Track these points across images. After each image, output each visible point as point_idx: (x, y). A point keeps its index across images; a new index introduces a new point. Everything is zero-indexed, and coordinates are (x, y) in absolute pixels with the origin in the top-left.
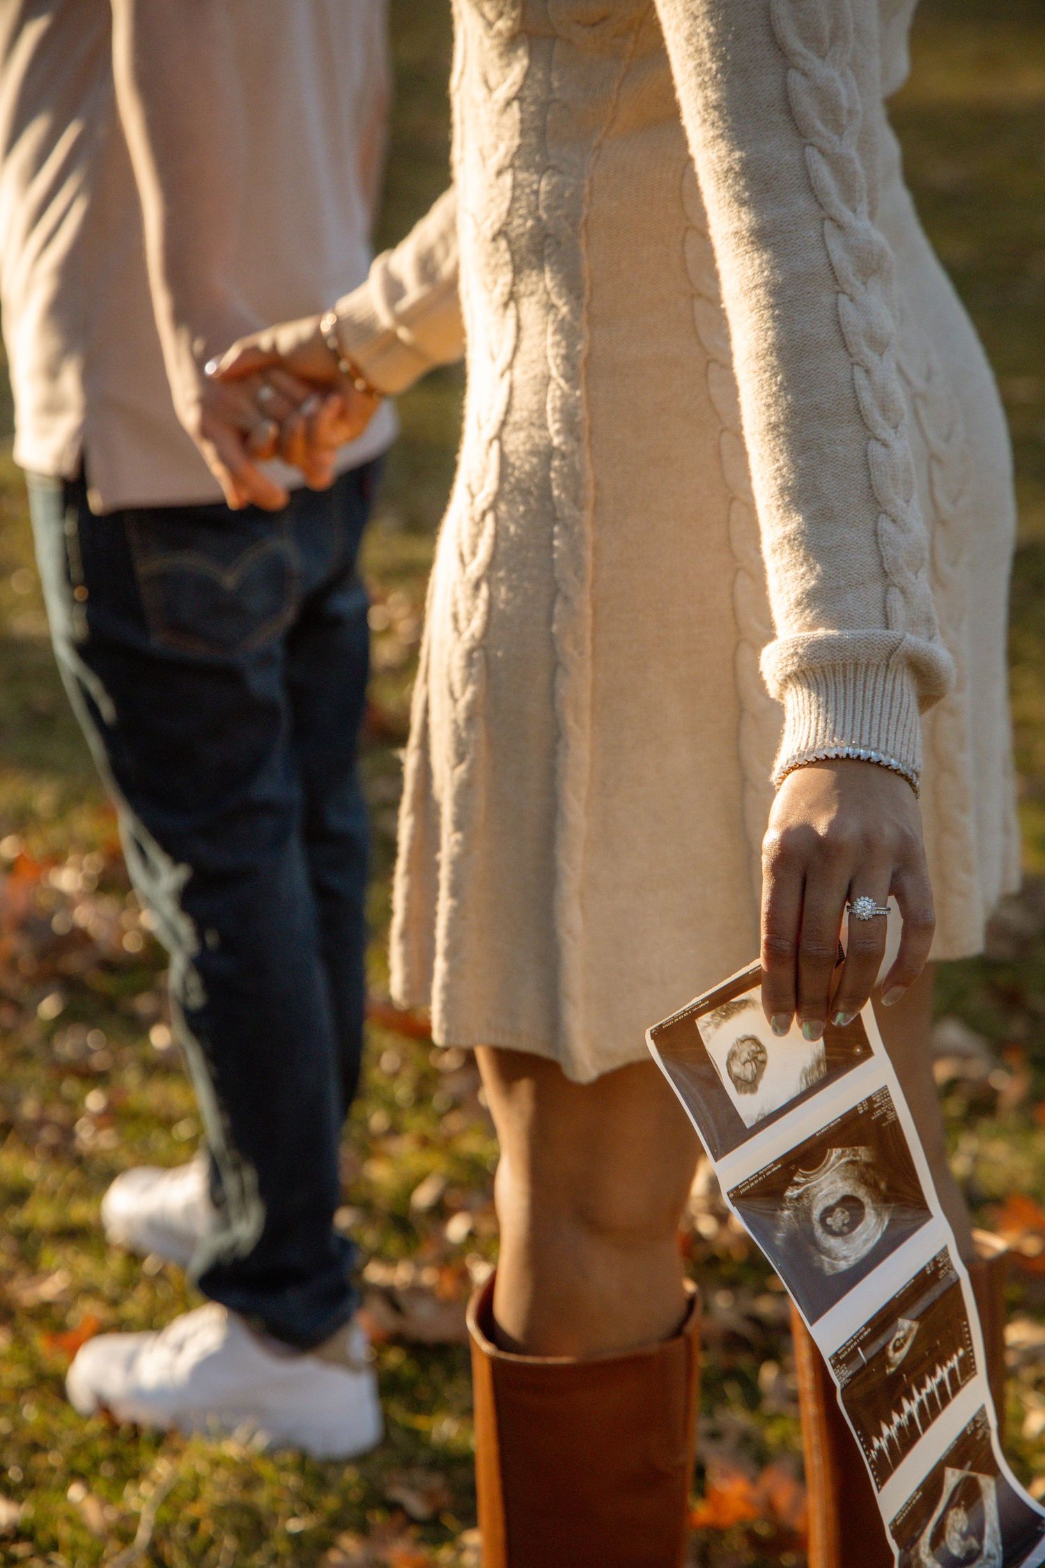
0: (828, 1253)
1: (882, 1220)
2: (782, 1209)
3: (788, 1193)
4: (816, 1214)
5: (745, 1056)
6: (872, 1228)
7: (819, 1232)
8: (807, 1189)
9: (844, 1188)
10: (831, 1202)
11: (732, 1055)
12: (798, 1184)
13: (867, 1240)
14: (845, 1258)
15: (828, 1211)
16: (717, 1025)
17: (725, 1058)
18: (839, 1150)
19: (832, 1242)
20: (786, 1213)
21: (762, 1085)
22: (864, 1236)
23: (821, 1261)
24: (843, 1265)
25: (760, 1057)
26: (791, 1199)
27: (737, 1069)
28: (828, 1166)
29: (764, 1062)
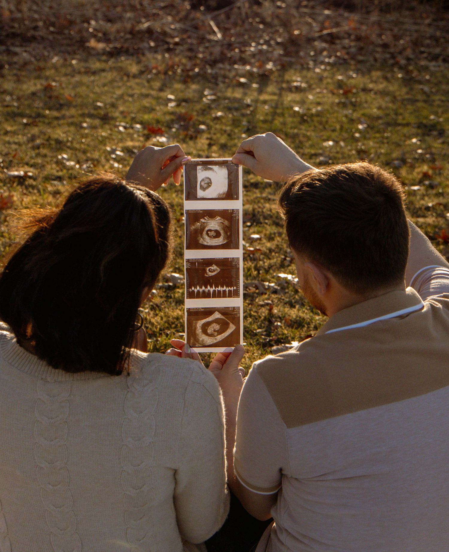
0: (203, 239)
1: (224, 241)
2: (198, 222)
3: (202, 220)
4: (207, 229)
5: (206, 182)
6: (220, 241)
7: (205, 233)
8: (207, 222)
9: (217, 228)
10: (212, 229)
11: (203, 180)
12: (205, 219)
13: (216, 243)
14: (207, 242)
15: (210, 230)
16: (202, 171)
17: (201, 180)
18: (220, 218)
19: (206, 237)
20: (199, 224)
21: (207, 191)
22: (216, 241)
23: (200, 239)
24: (205, 243)
25: (210, 184)
26: (201, 222)
27: (202, 183)
28: (215, 220)
29: (210, 186)
